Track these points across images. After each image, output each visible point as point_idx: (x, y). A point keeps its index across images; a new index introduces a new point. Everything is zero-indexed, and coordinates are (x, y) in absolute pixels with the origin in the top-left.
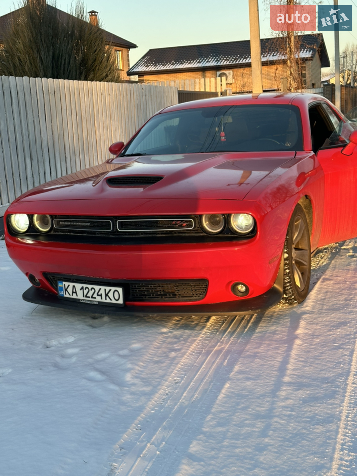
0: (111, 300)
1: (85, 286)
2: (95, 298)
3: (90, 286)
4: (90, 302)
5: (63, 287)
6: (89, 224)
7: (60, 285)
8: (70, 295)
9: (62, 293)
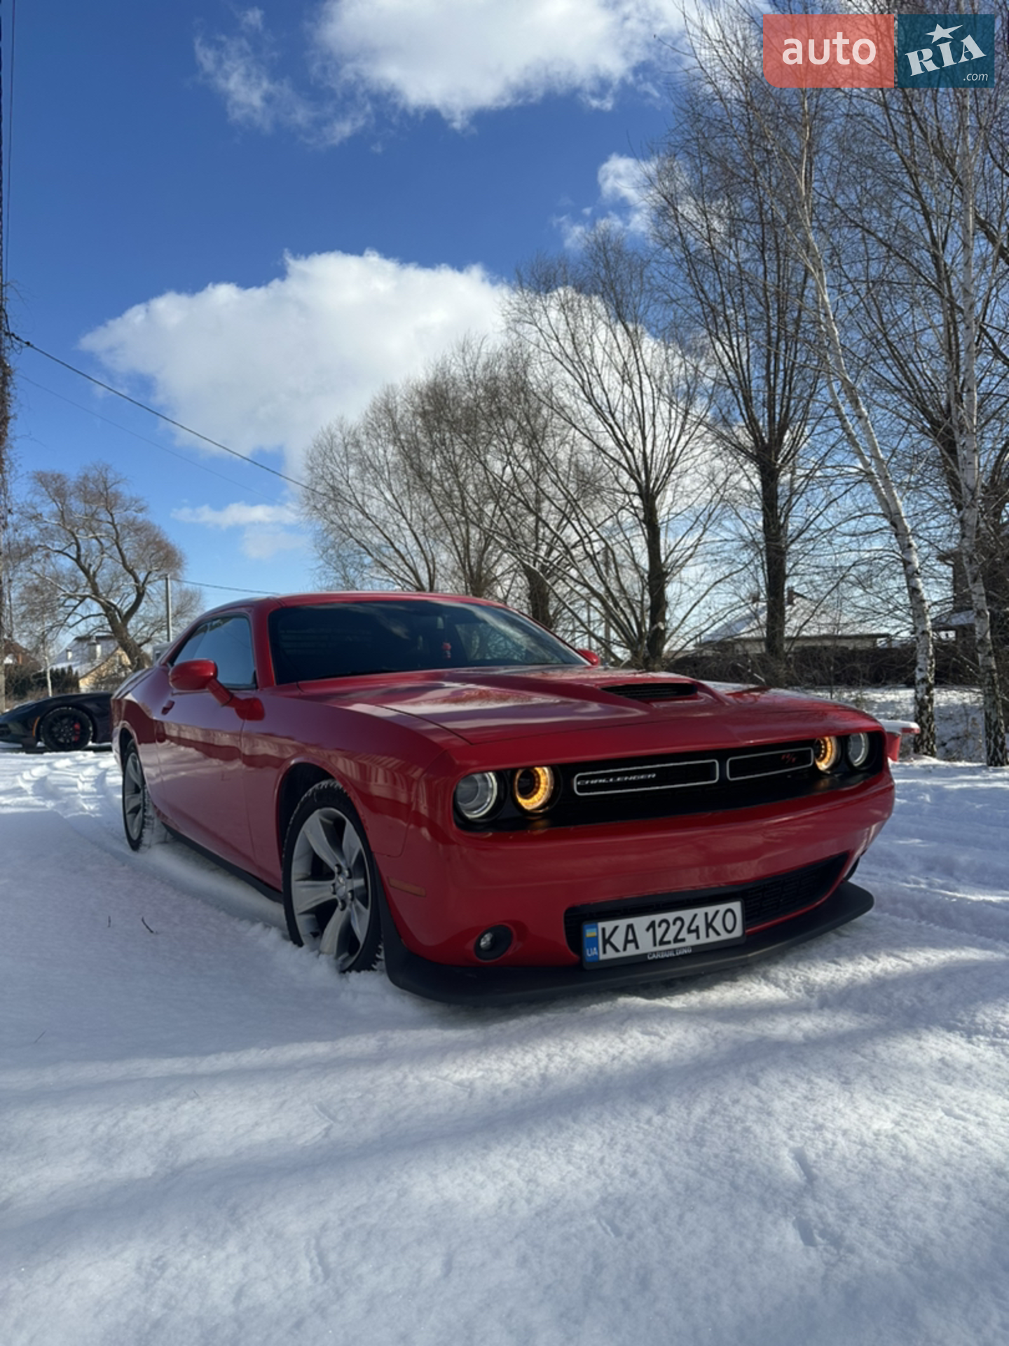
0: (718, 934)
1: (657, 918)
2: (683, 940)
3: (670, 916)
4: (672, 954)
5: (597, 938)
6: (654, 776)
7: (589, 933)
8: (617, 950)
9: (594, 952)
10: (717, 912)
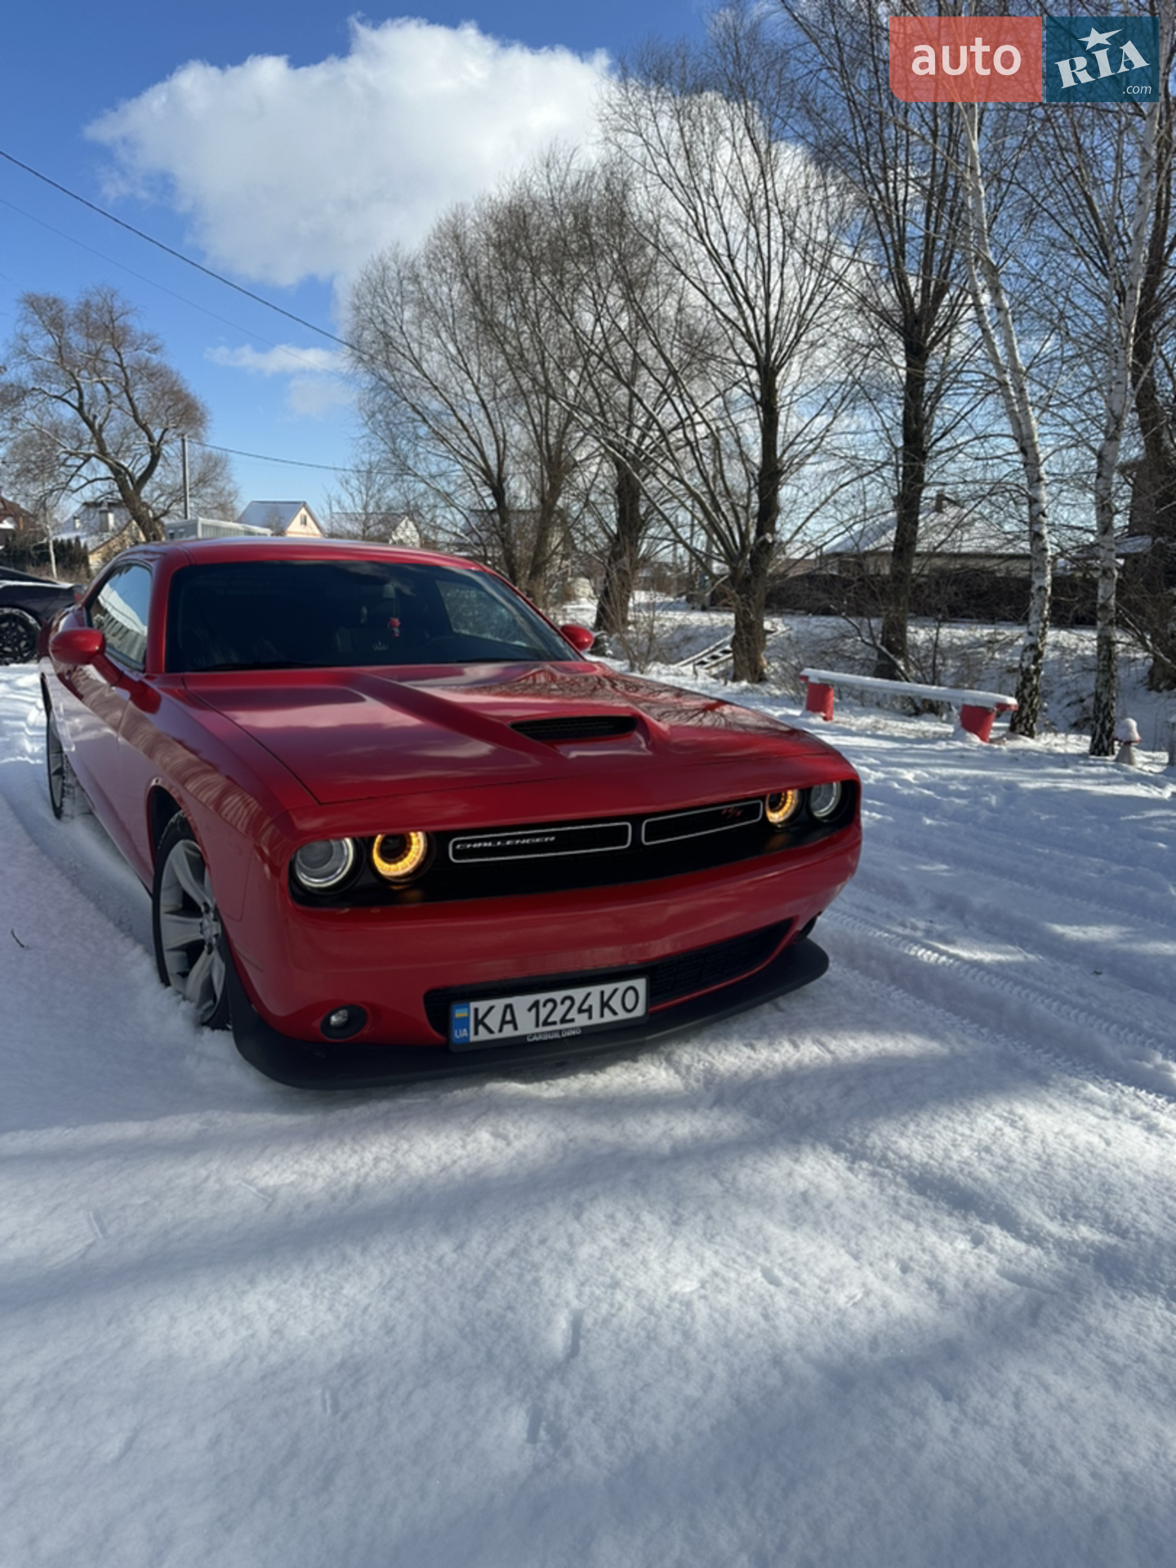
0: (615, 1013)
1: (542, 997)
2: (572, 1020)
3: (558, 995)
4: (557, 1036)
5: (467, 1019)
6: (552, 839)
7: (459, 1013)
8: (491, 1031)
9: (464, 1033)
10: (615, 991)
